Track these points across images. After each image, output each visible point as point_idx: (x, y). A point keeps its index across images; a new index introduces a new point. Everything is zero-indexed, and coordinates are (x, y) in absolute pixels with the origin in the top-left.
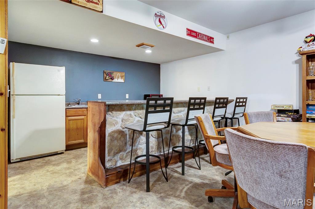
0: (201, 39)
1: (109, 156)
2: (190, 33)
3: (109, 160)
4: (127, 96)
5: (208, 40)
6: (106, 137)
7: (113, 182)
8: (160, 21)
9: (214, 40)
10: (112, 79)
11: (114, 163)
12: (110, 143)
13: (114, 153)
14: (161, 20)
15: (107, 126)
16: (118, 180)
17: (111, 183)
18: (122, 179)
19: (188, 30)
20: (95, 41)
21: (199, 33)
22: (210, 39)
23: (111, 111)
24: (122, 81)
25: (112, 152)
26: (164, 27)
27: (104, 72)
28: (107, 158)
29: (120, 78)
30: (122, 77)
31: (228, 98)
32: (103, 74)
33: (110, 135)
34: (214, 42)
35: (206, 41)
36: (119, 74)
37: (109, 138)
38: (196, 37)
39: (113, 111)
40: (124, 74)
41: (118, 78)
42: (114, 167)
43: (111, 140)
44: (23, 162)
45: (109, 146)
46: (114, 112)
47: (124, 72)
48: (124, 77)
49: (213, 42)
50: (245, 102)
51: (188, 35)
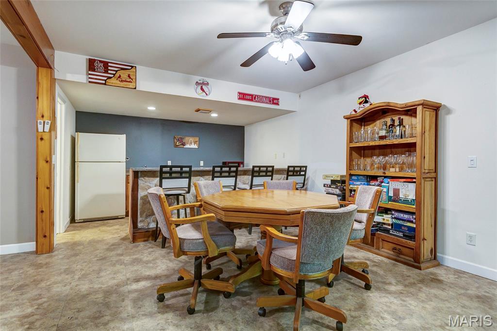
0: (259, 102)
1: (141, 217)
2: (243, 96)
3: (141, 221)
4: (202, 163)
5: (270, 101)
6: (139, 200)
7: (141, 239)
8: (202, 89)
9: (280, 101)
10: (184, 144)
11: (146, 224)
12: (142, 206)
13: (146, 215)
14: (204, 87)
15: (140, 190)
16: (146, 239)
17: (139, 240)
18: (150, 238)
19: (240, 93)
20: (152, 108)
21: (256, 96)
22: (275, 101)
23: (143, 177)
24: (196, 146)
25: (145, 214)
26: (207, 95)
27: (175, 138)
28: (139, 219)
29: (193, 143)
30: (195, 143)
31: (274, 166)
32: (173, 140)
33: (142, 198)
34: (280, 103)
35: (267, 103)
36: (191, 139)
37: (141, 201)
38: (252, 100)
39: (145, 177)
40: (197, 139)
41: (191, 143)
42: (147, 227)
43: (143, 203)
44: (86, 223)
45: (141, 209)
46: (147, 178)
47: (197, 137)
48: (198, 142)
49: (277, 104)
50: (305, 171)
51: (240, 99)
